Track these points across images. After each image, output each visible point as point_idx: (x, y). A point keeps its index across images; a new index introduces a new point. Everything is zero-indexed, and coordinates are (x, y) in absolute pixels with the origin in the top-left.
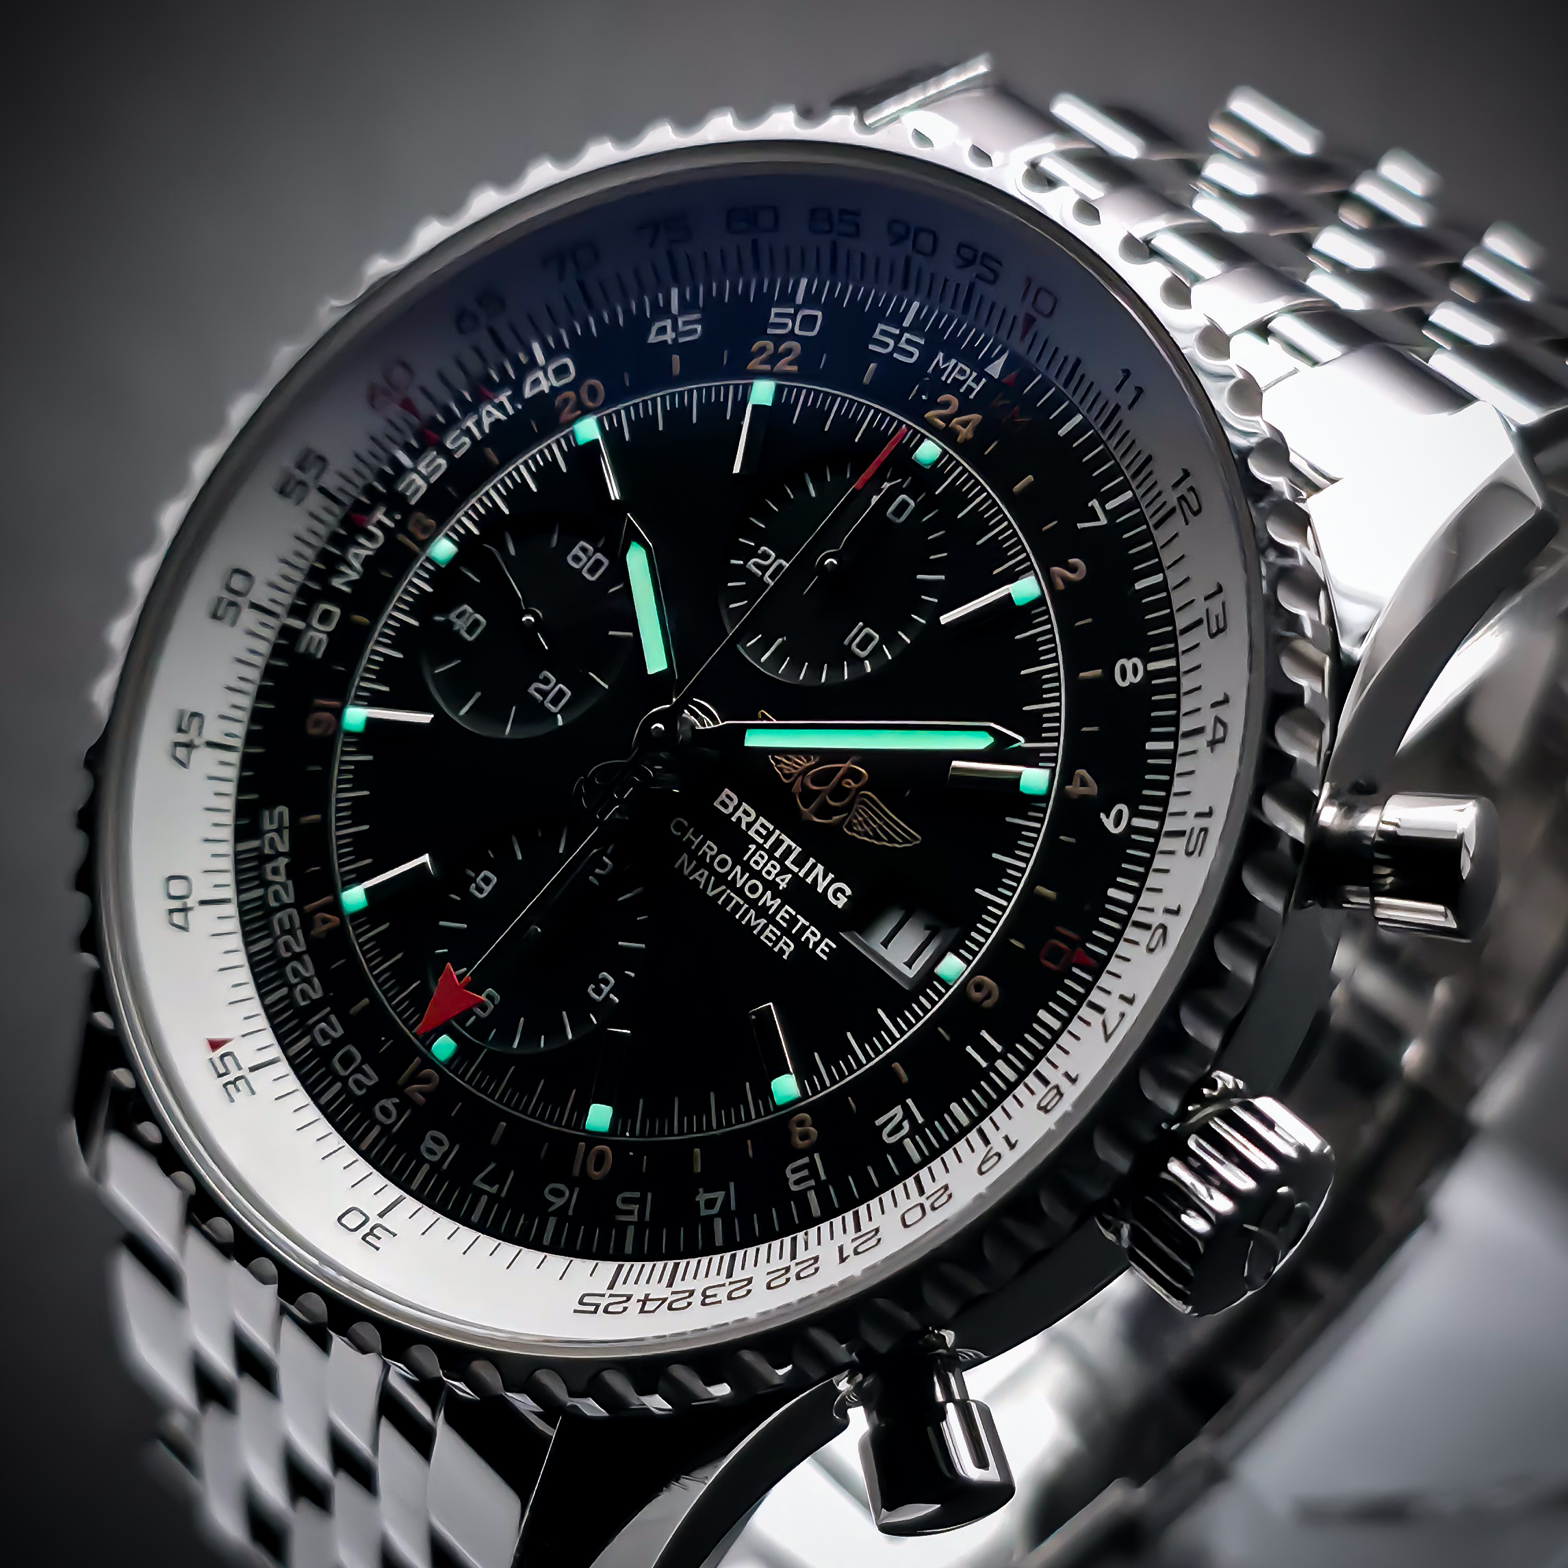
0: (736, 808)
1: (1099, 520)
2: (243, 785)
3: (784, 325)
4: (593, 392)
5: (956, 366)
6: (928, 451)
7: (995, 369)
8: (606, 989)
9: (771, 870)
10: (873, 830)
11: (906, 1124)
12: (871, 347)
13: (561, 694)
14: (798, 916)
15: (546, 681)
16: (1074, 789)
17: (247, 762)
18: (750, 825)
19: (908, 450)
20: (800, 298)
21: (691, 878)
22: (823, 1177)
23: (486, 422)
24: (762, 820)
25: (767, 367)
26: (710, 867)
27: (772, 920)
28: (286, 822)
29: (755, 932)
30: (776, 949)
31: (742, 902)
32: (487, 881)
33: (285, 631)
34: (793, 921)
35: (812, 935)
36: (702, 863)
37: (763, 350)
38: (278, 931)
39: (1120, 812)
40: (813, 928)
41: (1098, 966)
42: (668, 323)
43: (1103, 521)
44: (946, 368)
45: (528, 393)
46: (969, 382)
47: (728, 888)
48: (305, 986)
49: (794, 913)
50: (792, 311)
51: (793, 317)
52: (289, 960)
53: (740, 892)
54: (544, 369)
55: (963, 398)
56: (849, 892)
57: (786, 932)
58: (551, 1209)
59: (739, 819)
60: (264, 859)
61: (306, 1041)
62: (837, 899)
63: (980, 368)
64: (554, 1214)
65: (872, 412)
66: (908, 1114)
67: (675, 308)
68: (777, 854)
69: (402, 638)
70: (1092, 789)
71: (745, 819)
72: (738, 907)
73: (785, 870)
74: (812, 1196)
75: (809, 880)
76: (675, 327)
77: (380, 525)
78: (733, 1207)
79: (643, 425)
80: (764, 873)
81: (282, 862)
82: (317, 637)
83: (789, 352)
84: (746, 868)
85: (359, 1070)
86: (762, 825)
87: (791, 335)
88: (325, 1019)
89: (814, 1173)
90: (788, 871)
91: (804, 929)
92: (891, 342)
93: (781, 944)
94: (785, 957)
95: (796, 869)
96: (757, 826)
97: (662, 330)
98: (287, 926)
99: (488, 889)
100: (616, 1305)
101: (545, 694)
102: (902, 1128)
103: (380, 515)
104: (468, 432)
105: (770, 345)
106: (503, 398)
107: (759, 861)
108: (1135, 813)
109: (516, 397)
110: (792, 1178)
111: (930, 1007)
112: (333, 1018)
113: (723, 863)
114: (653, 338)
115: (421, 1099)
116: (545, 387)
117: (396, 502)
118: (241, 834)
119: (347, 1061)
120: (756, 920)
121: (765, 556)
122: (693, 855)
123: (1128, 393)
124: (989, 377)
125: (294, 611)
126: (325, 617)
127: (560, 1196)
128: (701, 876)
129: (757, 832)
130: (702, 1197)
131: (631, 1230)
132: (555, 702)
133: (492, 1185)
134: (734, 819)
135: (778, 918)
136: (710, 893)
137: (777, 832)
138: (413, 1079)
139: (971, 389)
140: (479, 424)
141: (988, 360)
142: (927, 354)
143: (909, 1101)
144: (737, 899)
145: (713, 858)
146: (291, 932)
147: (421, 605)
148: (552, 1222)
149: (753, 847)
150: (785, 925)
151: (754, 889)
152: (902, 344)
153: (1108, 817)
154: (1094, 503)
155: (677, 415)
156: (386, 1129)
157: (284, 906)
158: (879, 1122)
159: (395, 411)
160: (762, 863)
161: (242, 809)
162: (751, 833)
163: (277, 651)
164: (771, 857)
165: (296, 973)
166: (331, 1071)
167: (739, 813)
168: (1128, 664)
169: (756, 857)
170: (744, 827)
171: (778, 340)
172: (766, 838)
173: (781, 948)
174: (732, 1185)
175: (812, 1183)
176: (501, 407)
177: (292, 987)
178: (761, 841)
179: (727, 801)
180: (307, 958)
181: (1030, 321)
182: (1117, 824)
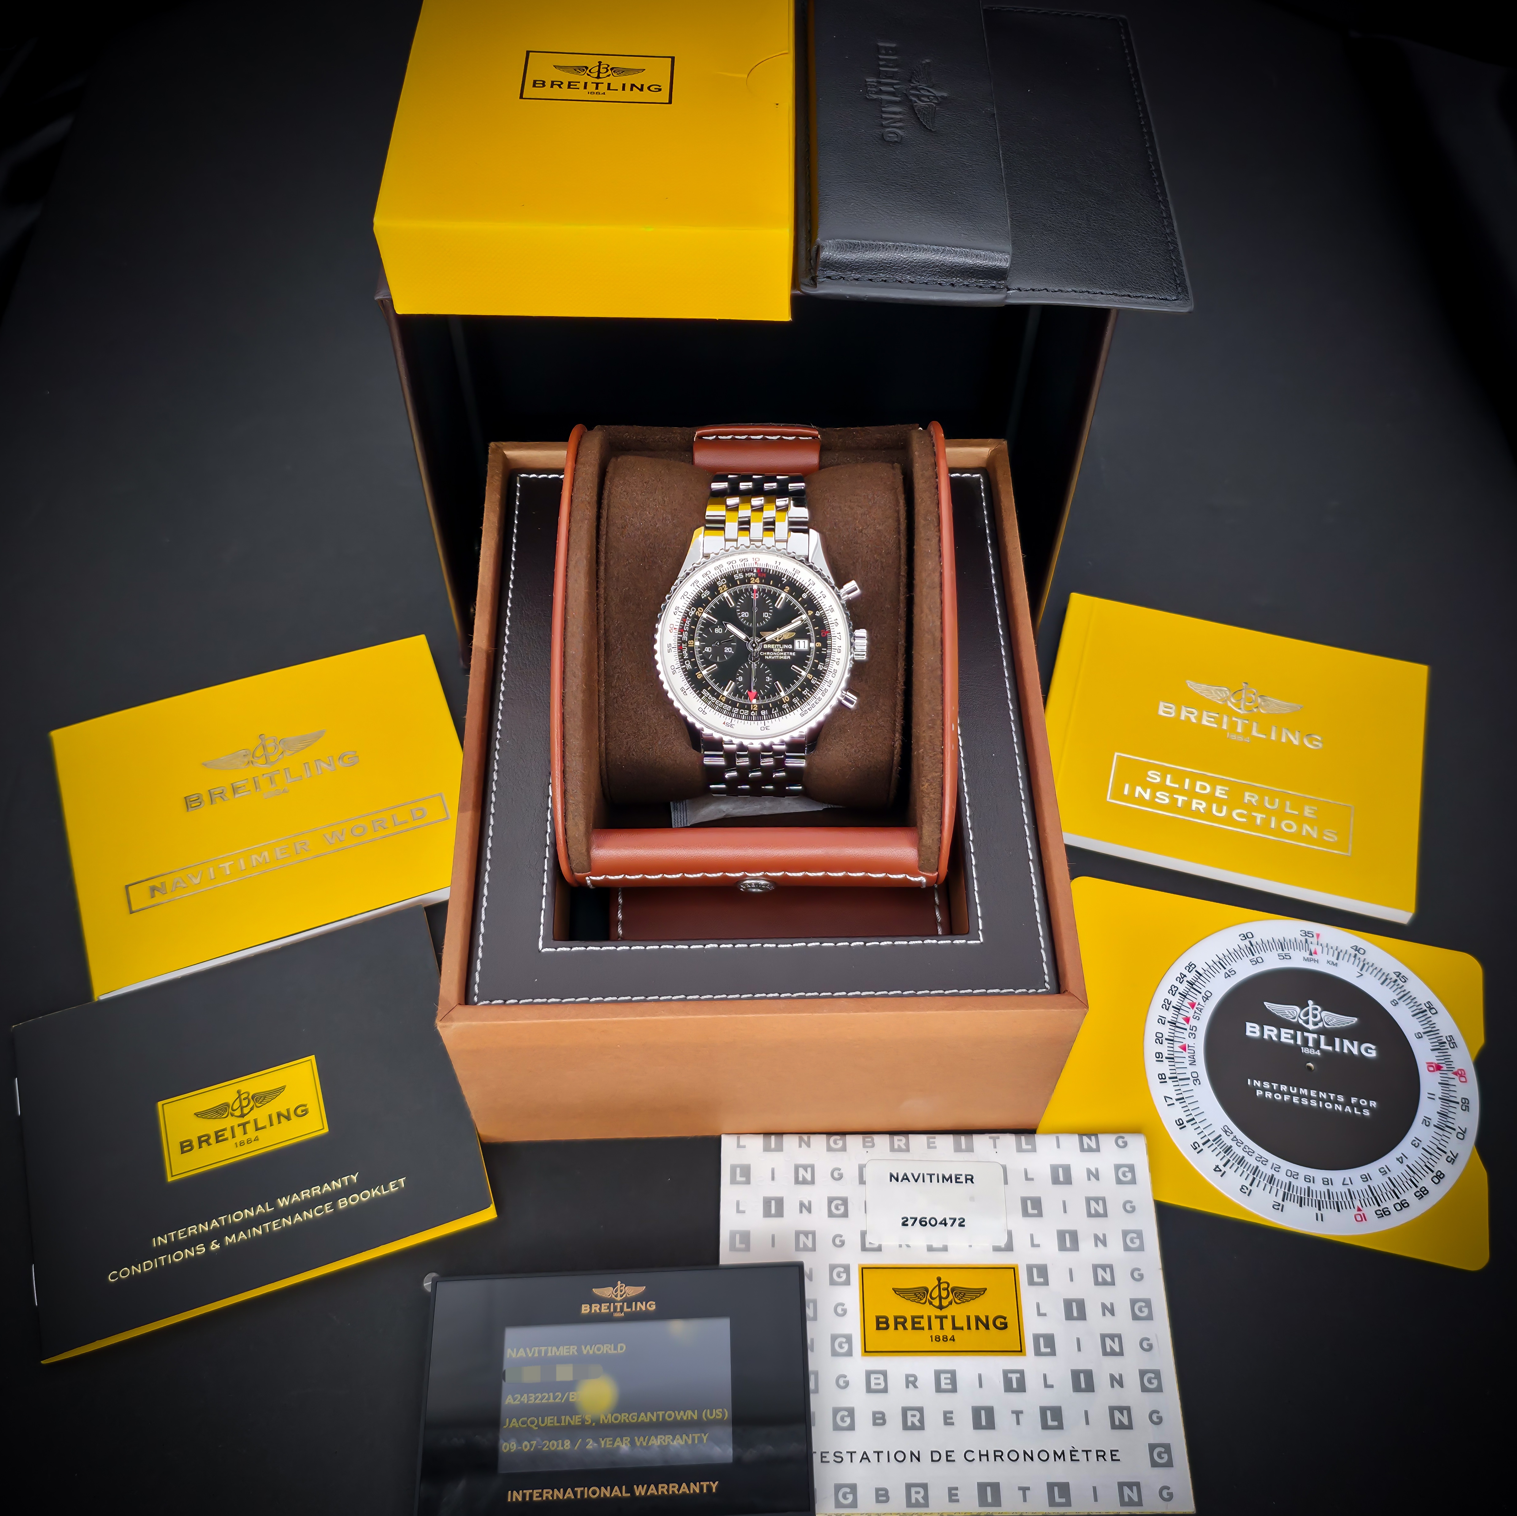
2: (695, 691)
4: (701, 610)
6: (755, 587)
7: (755, 571)
10: (788, 636)
13: (730, 650)
15: (727, 649)
16: (810, 614)
17: (693, 688)
19: (752, 589)
29: (783, 659)
30: (788, 659)
31: (778, 657)
33: (682, 669)
34: (787, 654)
35: (791, 653)
41: (830, 632)
47: (774, 656)
52: (723, 707)
56: (792, 645)
57: (787, 656)
58: (786, 709)
60: (707, 698)
61: (734, 714)
62: (791, 647)
63: (753, 572)
65: (743, 587)
66: (822, 665)
69: (701, 658)
70: (812, 612)
71: (770, 647)
73: (780, 649)
74: (817, 682)
75: (785, 648)
78: (808, 691)
80: (778, 651)
81: (710, 696)
82: (689, 666)
84: (775, 652)
85: (745, 713)
87: (723, 585)
89: (815, 680)
91: (789, 654)
94: (790, 659)
95: (782, 648)
96: (772, 646)
98: (719, 704)
100: (806, 712)
102: (822, 667)
103: (683, 645)
105: (721, 588)
106: (688, 618)
107: (776, 650)
108: (819, 611)
109: (690, 617)
110: (813, 682)
111: (813, 652)
113: (772, 654)
114: (703, 597)
115: (756, 710)
117: (684, 642)
118: (701, 697)
119: (742, 712)
120: (782, 657)
122: (767, 655)
123: (778, 564)
125: (681, 665)
126: (687, 663)
127: (785, 706)
128: (770, 657)
130: (803, 693)
131: (797, 704)
135: (785, 655)
136: (773, 659)
137: (775, 645)
138: (753, 708)
141: (753, 571)
142: (744, 575)
145: (770, 654)
147: (700, 652)
149: (774, 649)
151: (778, 654)
155: (716, 605)
156: (755, 716)
158: (818, 669)
159: (674, 631)
161: (698, 694)
162: (772, 648)
163: (684, 672)
167: (766, 647)
171: (721, 586)
172: (774, 647)
174: (806, 689)
177: (726, 710)
180: (725, 705)
181: (756, 563)
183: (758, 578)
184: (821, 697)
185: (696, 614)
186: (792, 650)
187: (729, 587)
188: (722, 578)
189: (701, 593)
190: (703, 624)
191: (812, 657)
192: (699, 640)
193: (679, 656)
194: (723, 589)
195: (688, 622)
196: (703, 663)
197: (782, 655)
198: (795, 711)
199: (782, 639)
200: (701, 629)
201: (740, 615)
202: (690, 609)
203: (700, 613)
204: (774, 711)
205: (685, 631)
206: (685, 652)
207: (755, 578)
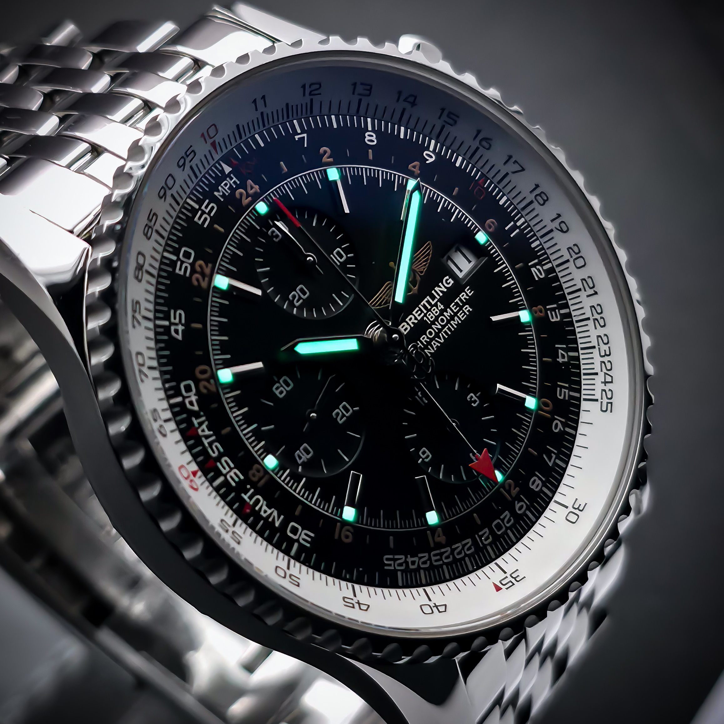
0: (408, 324)
1: (304, 137)
3: (186, 268)
4: (203, 372)
5: (222, 187)
6: (262, 208)
7: (227, 169)
8: (475, 398)
9: (436, 311)
10: (424, 262)
11: (538, 267)
12: (205, 226)
13: (345, 408)
14: (455, 301)
15: (338, 414)
16: (417, 171)
18: (416, 319)
19: (259, 218)
20: (174, 258)
21: (435, 349)
22: (555, 306)
23: (207, 432)
24: (414, 313)
25: (207, 279)
26: (432, 340)
27: (456, 314)
28: (391, 557)
29: (460, 322)
30: (468, 313)
31: (447, 327)
32: (424, 453)
33: (297, 558)
34: (457, 304)
35: (463, 296)
36: (429, 343)
37: (198, 280)
38: (441, 562)
39: (427, 155)
40: (460, 296)
42: (173, 328)
43: (305, 135)
44: (223, 192)
45: (196, 408)
46: (231, 182)
47: (441, 333)
48: (466, 548)
49: (454, 303)
50: (179, 263)
51: (182, 262)
52: (454, 557)
53: (443, 327)
54: (184, 398)
55: (238, 187)
56: (447, 277)
57: (461, 308)
58: (562, 429)
59: (413, 323)
60: (406, 571)
61: (489, 548)
62: (450, 283)
63: (225, 176)
64: (564, 429)
65: (238, 232)
66: (534, 266)
67: (166, 323)
68: (429, 307)
70: (417, 164)
71: (413, 320)
72: (449, 329)
73: (436, 305)
74: (561, 312)
75: (441, 294)
76: (176, 324)
77: (251, 498)
78: (565, 346)
79: (224, 348)
80: (436, 315)
81: (410, 559)
83: (201, 266)
84: (433, 323)
85: (503, 520)
86: (417, 312)
87: (192, 265)
88: (481, 537)
89: (553, 309)
90: (436, 304)
91: (460, 300)
92: (205, 216)
93: (466, 311)
94: (471, 310)
95: (436, 300)
96: (416, 315)
97: (176, 331)
98: (438, 557)
99: (428, 453)
101: (343, 415)
102: (539, 269)
103: (246, 497)
104: (210, 444)
105: (197, 275)
106: (196, 422)
107: (431, 317)
108: (428, 148)
109: (197, 415)
110: (555, 320)
111: (495, 250)
112: (480, 533)
113: (431, 333)
114: (180, 337)
115: (517, 489)
116: (194, 398)
117: (241, 487)
119: (499, 527)
120: (455, 321)
121: (294, 297)
123: (260, 103)
124: (230, 173)
125: (287, 552)
126: (294, 531)
128: (435, 344)
129: (419, 315)
131: (572, 394)
132: (347, 410)
133: (552, 457)
134: (412, 326)
135: (455, 311)
136: (442, 341)
137: (420, 306)
138: (509, 492)
139: (235, 182)
140: (207, 437)
141: (222, 171)
142: (214, 199)
143: (530, 264)
144: (446, 329)
145: (428, 338)
146: (441, 554)
148: (567, 430)
149: (425, 318)
150: (458, 308)
151: (442, 320)
152: (207, 211)
153: (428, 160)
154: (297, 137)
155: (222, 329)
157: (430, 559)
158: (537, 279)
160: (432, 315)
161: (383, 585)
162: (419, 318)
164: (430, 310)
165: (459, 553)
166: (502, 536)
167: (410, 323)
168: (367, 138)
169: (429, 317)
170: (416, 321)
171: (193, 271)
172: (422, 312)
173: (467, 311)
174: (557, 346)
175: (557, 310)
176: (200, 424)
177: (466, 555)
178: (423, 314)
179: (404, 328)
180: (453, 547)
182: (431, 157)
183: (250, 182)
184: (601, 331)
185: (204, 391)
186: (458, 288)
187: (211, 259)
188: (176, 252)
189: (167, 330)
190: (240, 402)
191: (504, 265)
192: (268, 451)
193: (260, 533)
194: (203, 275)
195: (204, 430)
196: (325, 498)
197: (452, 318)
198: (583, 417)
199: (418, 278)
200: (248, 419)
201: (292, 305)
202: (178, 393)
203: (208, 380)
204: (550, 458)
205: (218, 459)
206: (265, 510)
207: (243, 185)
